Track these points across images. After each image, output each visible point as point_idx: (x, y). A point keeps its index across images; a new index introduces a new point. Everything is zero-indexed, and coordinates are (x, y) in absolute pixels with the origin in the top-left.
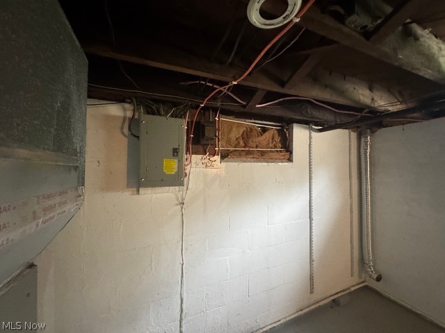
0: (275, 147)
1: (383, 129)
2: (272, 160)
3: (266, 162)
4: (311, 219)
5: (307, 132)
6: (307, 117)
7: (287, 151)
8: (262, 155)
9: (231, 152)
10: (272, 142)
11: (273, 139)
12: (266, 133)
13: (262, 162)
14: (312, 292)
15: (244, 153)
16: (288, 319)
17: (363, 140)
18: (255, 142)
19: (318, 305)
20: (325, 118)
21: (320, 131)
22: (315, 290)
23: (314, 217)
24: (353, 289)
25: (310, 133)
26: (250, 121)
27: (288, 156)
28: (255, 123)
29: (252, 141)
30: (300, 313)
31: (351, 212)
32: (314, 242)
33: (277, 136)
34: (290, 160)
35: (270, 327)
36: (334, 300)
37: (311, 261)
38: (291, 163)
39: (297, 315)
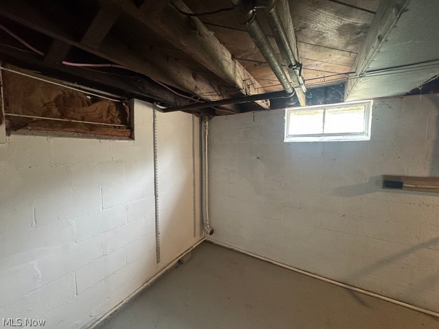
0: (112, 122)
1: (216, 117)
2: (106, 136)
3: (98, 138)
4: (156, 196)
5: (151, 110)
6: (144, 93)
7: (128, 128)
8: (91, 130)
9: (33, 122)
10: (108, 116)
11: (109, 111)
12: (97, 104)
13: (92, 138)
14: (158, 262)
15: (59, 125)
16: (131, 297)
17: (203, 124)
18: (79, 113)
19: (164, 270)
20: (165, 98)
21: (164, 111)
22: (161, 259)
23: (159, 193)
24: (194, 247)
25: (154, 112)
26: (71, 84)
27: (129, 133)
28: (79, 89)
29: (74, 111)
30: (145, 285)
31: (194, 185)
32: (159, 217)
33: (114, 110)
34: (131, 137)
35: (109, 313)
36: (179, 261)
37: (157, 233)
38: (132, 141)
39: (142, 287)
